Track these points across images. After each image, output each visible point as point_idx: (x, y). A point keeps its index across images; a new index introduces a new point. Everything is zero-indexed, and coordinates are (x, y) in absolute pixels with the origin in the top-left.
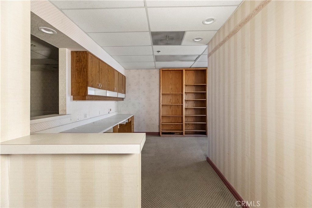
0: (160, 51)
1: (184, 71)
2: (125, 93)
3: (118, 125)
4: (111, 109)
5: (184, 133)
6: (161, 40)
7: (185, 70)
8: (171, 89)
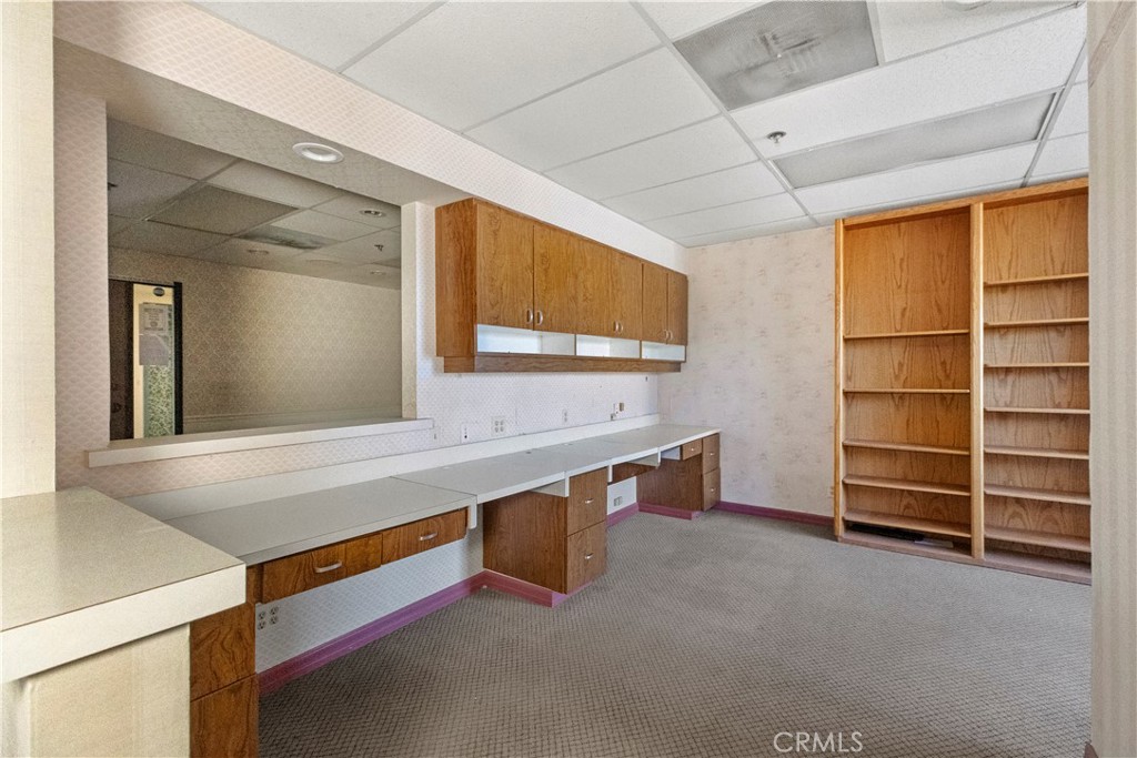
0: (782, 134)
1: (979, 215)
2: (683, 340)
3: (606, 467)
4: (621, 406)
5: (979, 544)
6: (749, 70)
7: (987, 207)
8: (903, 315)
